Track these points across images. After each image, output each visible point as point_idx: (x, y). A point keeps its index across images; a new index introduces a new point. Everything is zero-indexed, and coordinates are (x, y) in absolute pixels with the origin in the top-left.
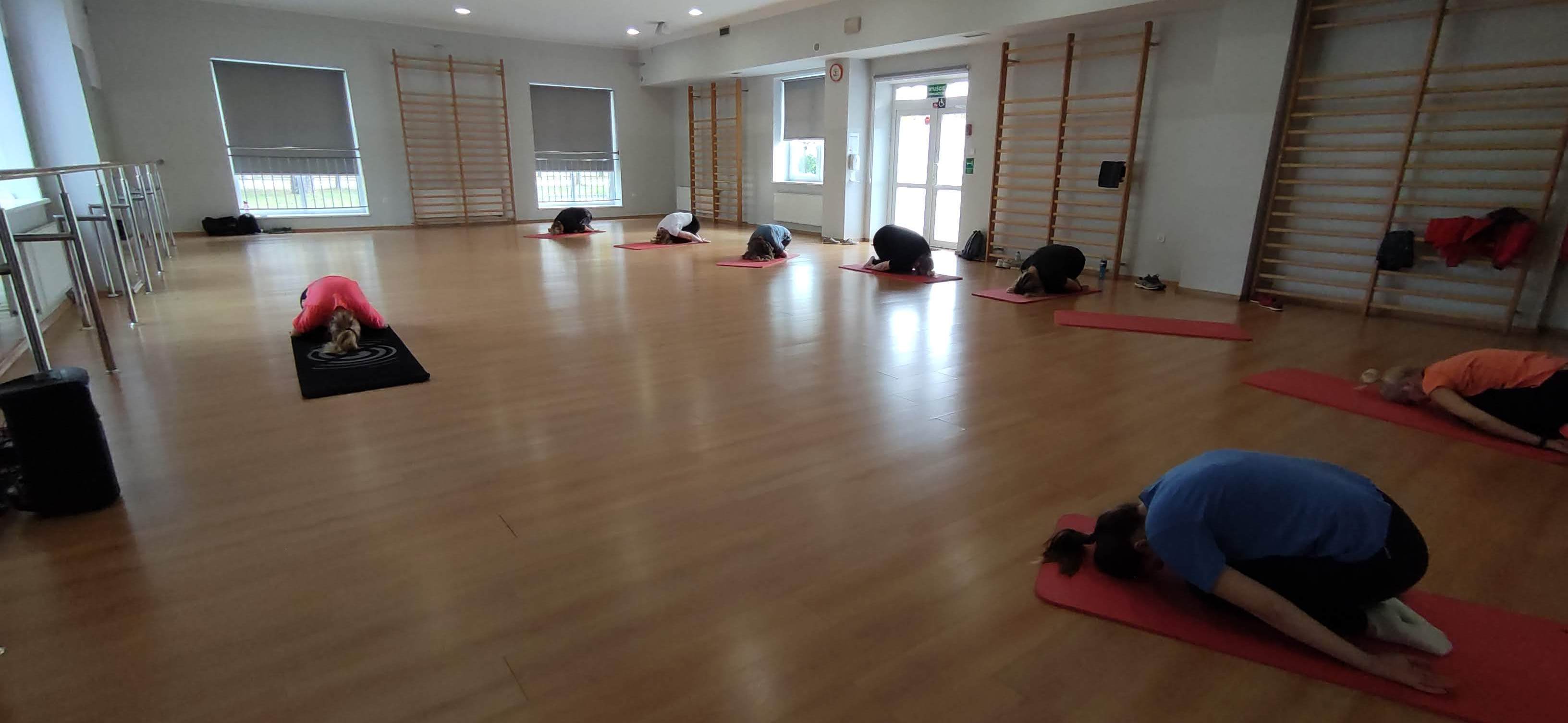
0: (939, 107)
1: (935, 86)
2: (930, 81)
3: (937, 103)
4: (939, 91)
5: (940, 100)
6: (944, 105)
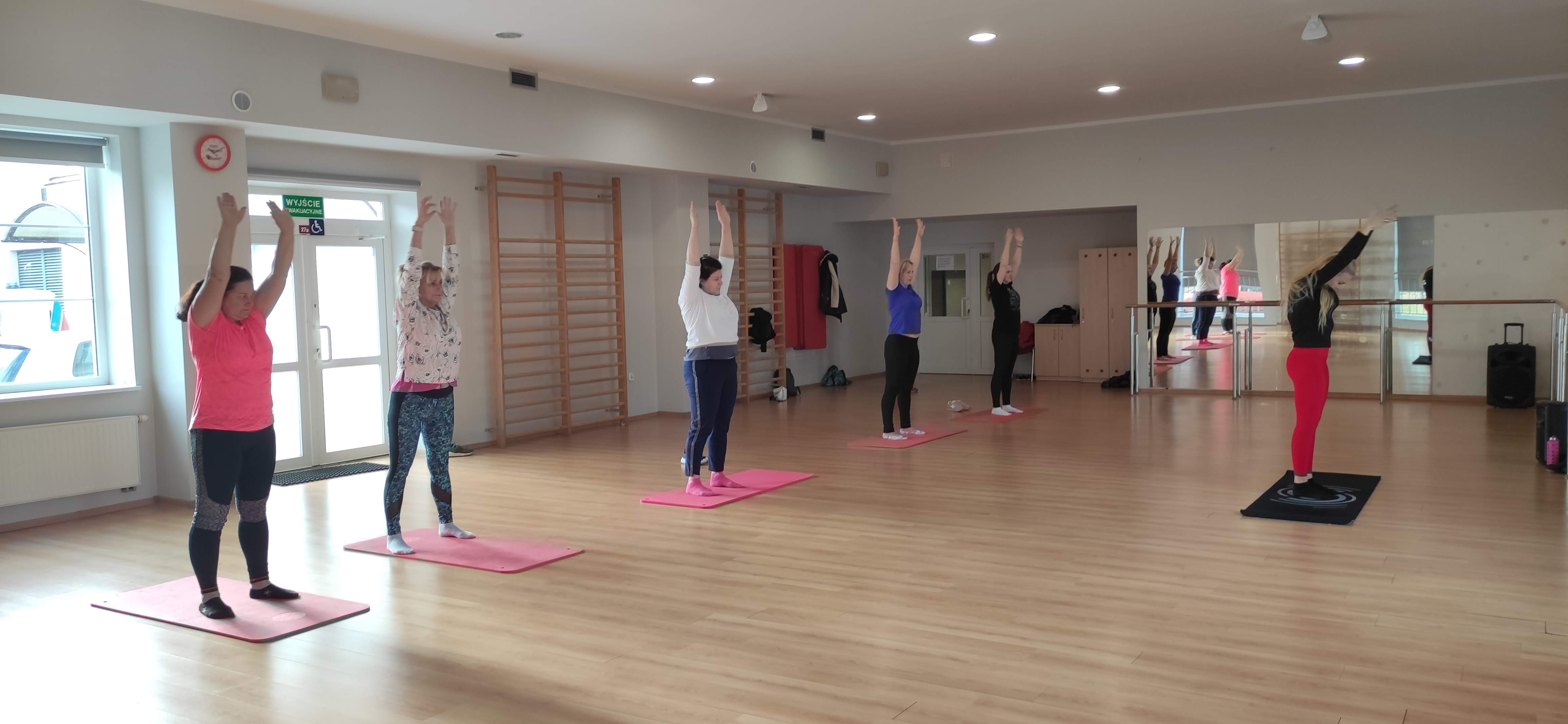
0: (312, 234)
1: (302, 198)
2: (287, 189)
3: (309, 227)
4: (307, 207)
5: (312, 222)
6: (321, 230)
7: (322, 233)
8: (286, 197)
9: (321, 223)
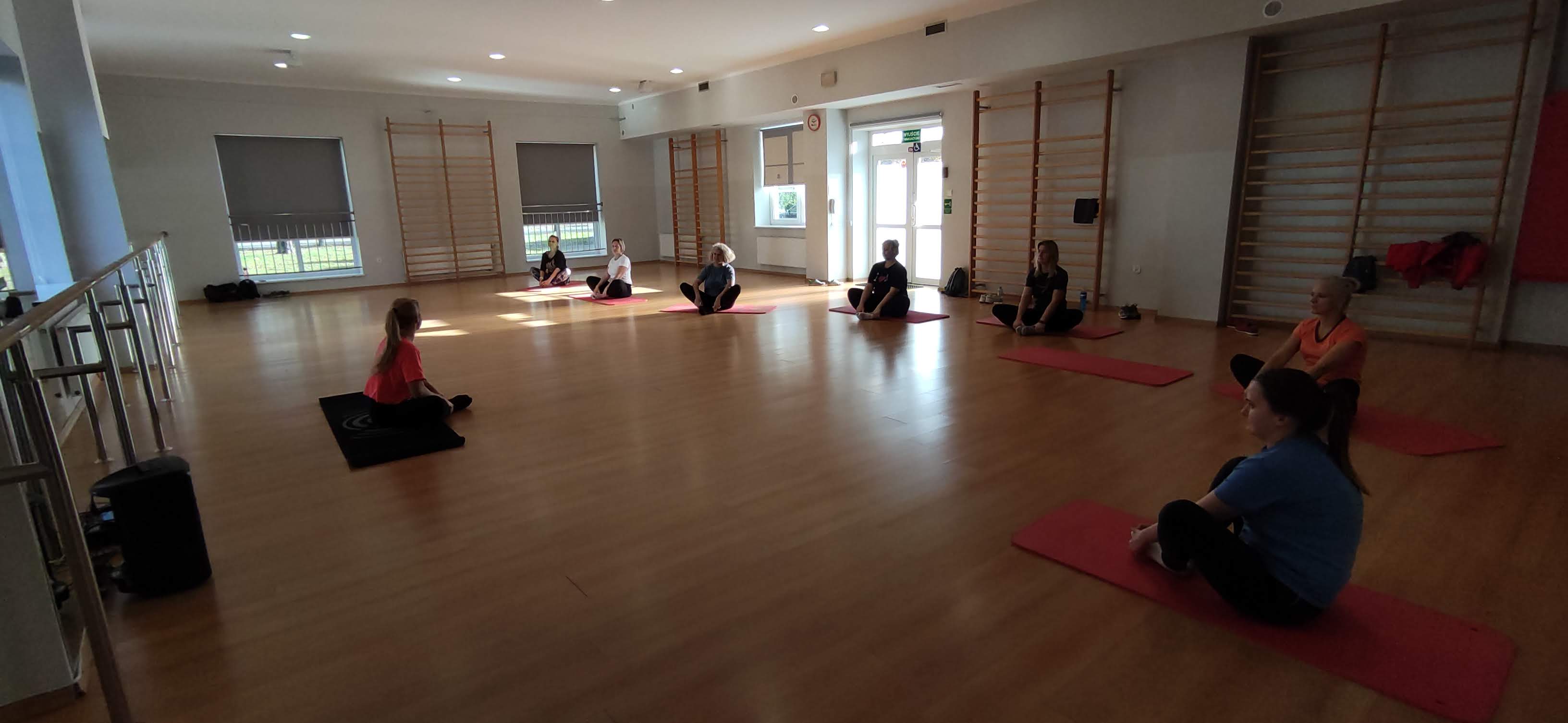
0: (914, 151)
1: (911, 131)
2: (904, 127)
3: (913, 148)
4: (914, 136)
5: (915, 144)
7: (919, 151)
8: (905, 132)
9: (919, 144)
